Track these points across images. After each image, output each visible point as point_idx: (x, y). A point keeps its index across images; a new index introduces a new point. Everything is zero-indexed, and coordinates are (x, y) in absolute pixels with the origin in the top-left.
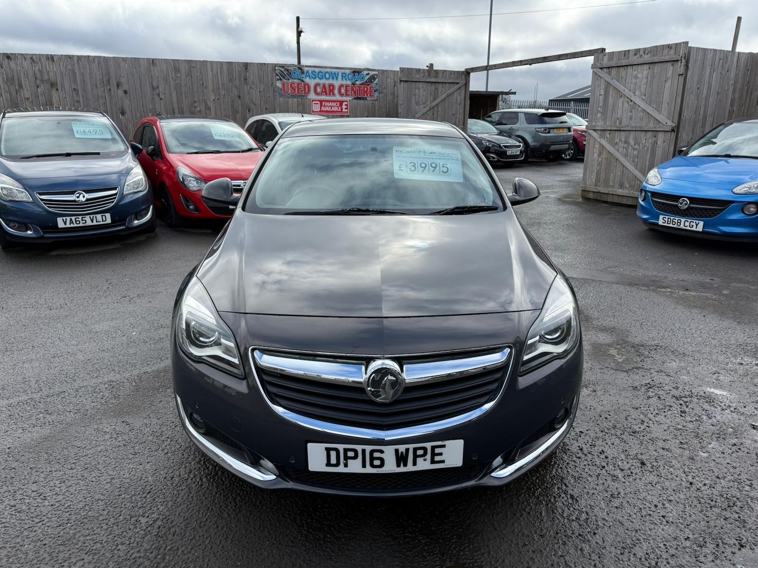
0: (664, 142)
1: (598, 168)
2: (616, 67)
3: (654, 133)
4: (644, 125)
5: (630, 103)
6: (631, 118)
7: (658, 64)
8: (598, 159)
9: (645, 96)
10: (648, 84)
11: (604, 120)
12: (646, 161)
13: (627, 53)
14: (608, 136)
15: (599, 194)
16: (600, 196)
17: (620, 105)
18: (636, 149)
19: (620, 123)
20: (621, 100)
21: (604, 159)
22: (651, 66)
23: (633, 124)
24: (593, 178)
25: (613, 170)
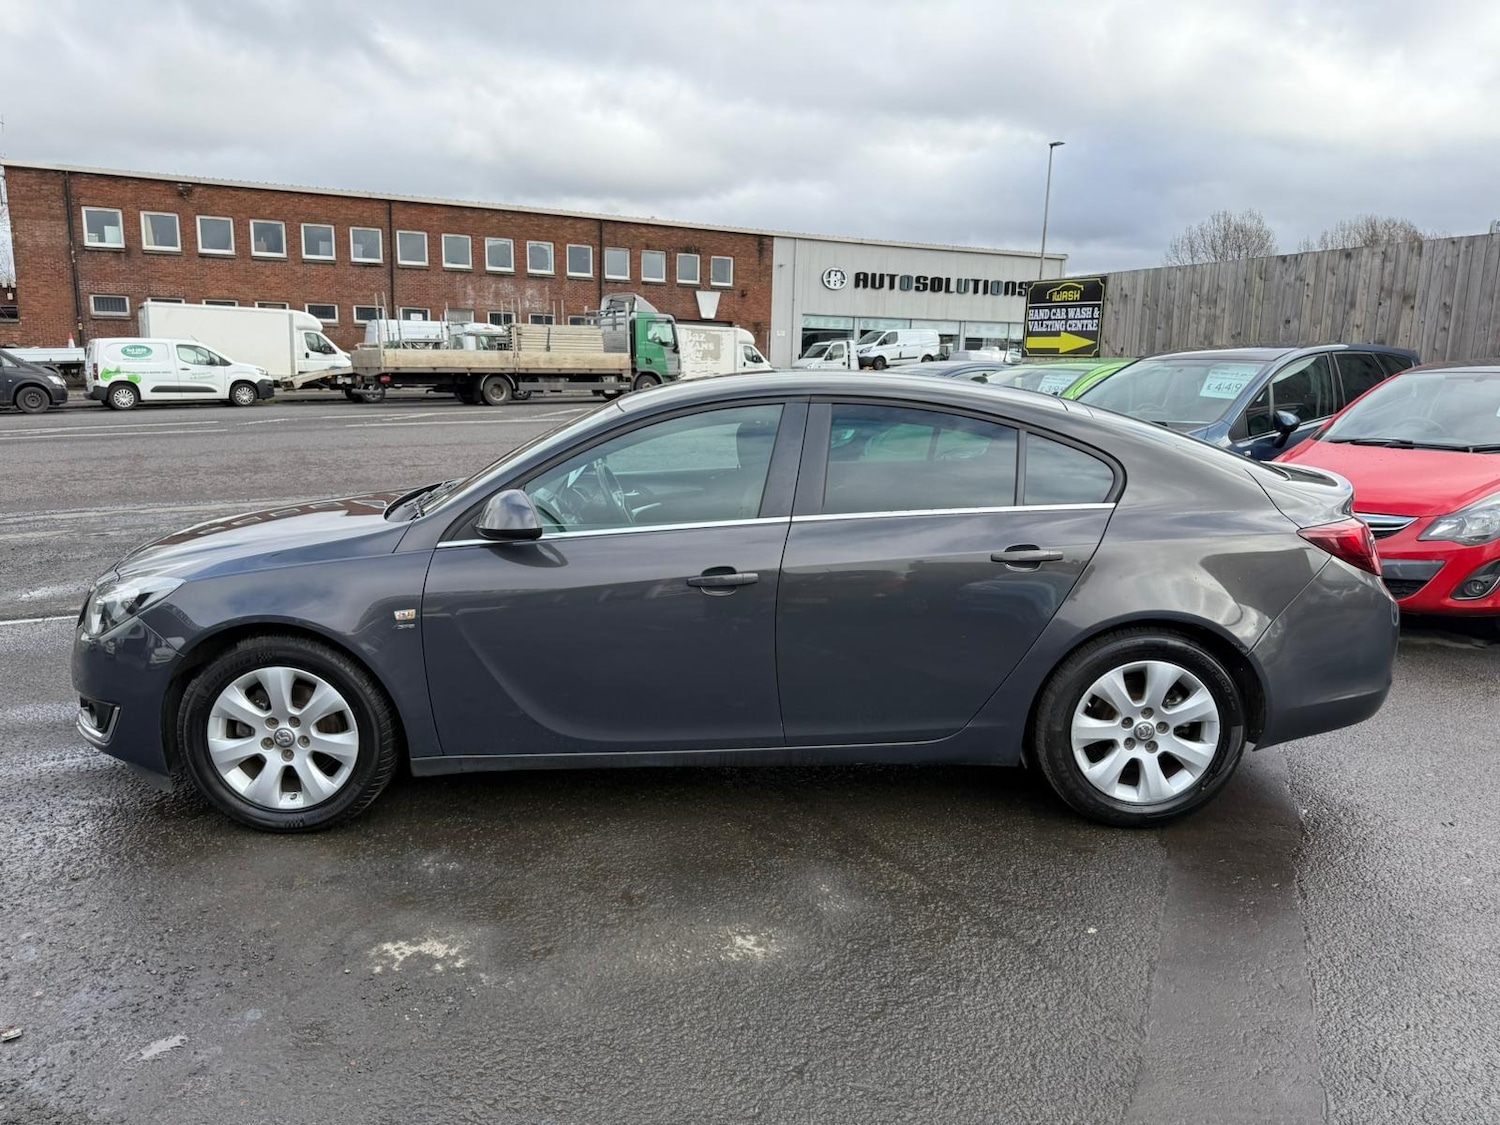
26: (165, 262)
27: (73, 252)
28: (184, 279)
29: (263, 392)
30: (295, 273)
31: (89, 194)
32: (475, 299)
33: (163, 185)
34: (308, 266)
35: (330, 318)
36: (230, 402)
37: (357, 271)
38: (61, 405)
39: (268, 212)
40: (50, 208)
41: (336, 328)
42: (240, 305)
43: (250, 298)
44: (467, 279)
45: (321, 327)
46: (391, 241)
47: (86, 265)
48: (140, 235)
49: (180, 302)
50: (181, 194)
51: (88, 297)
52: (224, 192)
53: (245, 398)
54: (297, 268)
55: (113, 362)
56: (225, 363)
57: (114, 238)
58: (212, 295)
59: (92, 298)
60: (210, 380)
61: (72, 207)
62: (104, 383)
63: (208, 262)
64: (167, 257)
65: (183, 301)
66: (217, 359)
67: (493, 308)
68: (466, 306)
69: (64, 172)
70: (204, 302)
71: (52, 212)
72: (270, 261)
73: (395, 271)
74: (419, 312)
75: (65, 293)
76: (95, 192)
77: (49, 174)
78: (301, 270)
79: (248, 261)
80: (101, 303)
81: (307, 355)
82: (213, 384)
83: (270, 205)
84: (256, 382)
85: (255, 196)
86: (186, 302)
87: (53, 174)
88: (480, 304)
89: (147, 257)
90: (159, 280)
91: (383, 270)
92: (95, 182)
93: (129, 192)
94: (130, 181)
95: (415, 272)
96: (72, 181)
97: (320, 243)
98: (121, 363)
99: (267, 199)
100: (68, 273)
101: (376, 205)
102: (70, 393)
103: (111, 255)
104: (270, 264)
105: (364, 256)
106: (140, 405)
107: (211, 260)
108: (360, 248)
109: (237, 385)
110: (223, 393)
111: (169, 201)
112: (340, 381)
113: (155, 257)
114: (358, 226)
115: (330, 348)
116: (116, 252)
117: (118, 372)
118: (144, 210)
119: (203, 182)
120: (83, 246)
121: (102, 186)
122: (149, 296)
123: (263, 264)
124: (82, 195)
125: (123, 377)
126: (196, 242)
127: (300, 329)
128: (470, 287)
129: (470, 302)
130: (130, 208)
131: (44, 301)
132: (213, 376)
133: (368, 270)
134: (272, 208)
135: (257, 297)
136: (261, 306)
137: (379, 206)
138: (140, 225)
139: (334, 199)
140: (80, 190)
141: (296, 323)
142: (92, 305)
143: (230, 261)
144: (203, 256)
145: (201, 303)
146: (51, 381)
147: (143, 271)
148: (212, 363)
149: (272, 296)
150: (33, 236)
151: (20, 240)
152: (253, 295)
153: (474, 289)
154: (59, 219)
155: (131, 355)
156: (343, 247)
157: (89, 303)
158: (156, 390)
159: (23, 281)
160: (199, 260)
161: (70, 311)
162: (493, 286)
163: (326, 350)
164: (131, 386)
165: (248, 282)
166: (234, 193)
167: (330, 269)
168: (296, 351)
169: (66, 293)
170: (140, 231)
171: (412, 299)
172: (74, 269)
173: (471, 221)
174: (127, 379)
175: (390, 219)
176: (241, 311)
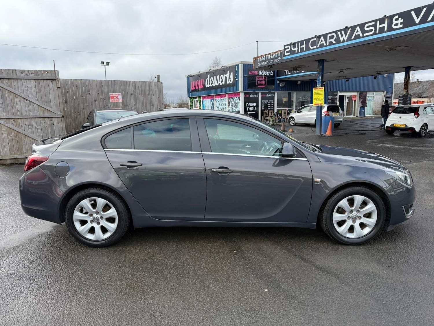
0: (58, 123)
1: (10, 143)
2: (6, 79)
3: (50, 119)
4: (41, 114)
5: (26, 101)
6: (29, 110)
7: (41, 81)
8: (8, 138)
9: (37, 98)
10: (37, 91)
11: (6, 112)
12: (48, 134)
13: (14, 72)
14: (13, 122)
15: (16, 160)
16: (18, 161)
17: (18, 103)
18: (39, 129)
19: (22, 114)
20: (18, 100)
21: (14, 137)
22: (36, 81)
23: (32, 114)
24: (7, 150)
25: (24, 142)
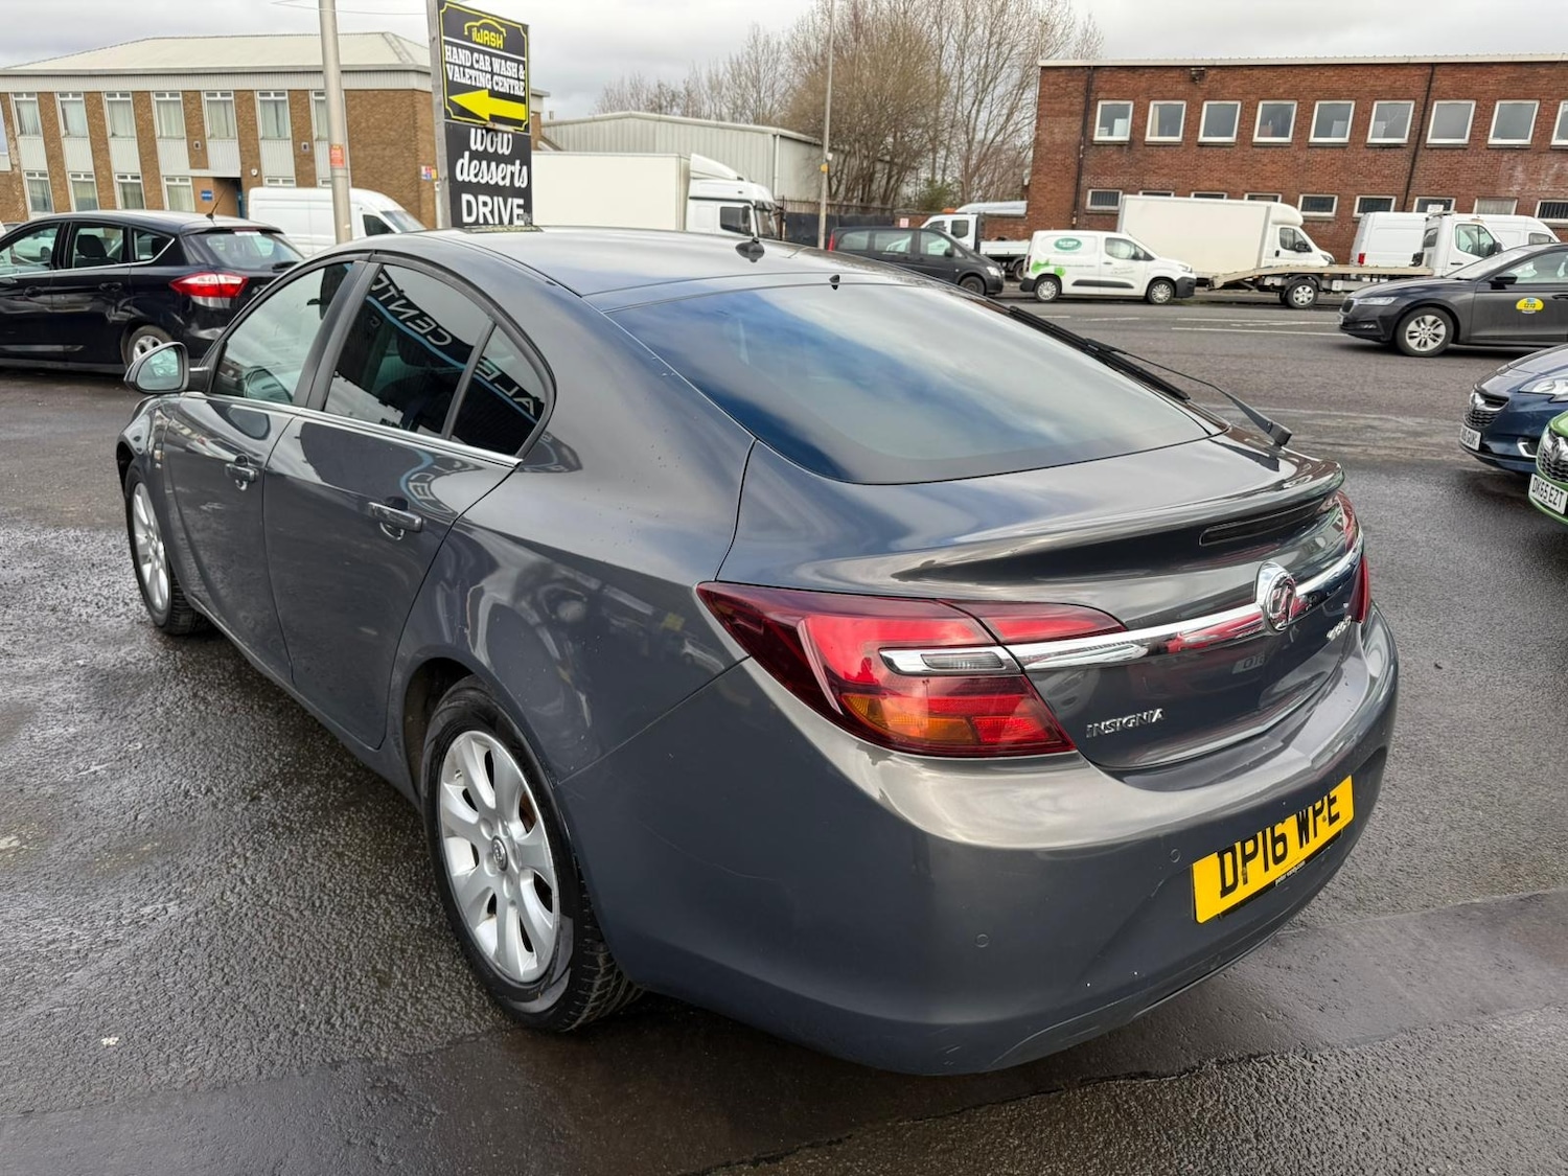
26: (1163, 153)
27: (1082, 147)
28: (1178, 170)
29: (1180, 291)
30: (1296, 158)
31: (1108, 87)
32: (1525, 184)
33: (1178, 70)
34: (1313, 151)
35: (1327, 211)
36: (1146, 300)
37: (1370, 154)
38: (997, 295)
39: (1281, 90)
40: (1071, 105)
41: (1329, 222)
42: (1229, 197)
43: (1240, 190)
44: (1519, 159)
45: (1301, 221)
46: (1423, 115)
47: (1091, 159)
48: (1145, 126)
49: (1169, 195)
50: (1193, 80)
51: (1086, 191)
52: (1238, 72)
53: (1160, 296)
54: (1300, 154)
55: (1043, 254)
56: (1148, 258)
57: (1121, 131)
58: (1201, 187)
59: (1090, 192)
60: (1130, 275)
61: (1090, 101)
62: (1032, 275)
63: (1206, 151)
64: (1166, 148)
65: (1173, 194)
66: (1142, 255)
67: (1548, 195)
68: (1508, 194)
69: (1089, 67)
70: (1193, 194)
71: (1072, 108)
72: (1271, 147)
73: (1420, 152)
74: (1440, 202)
75: (1067, 189)
76: (1113, 84)
77: (1076, 71)
78: (1303, 156)
79: (1247, 149)
80: (1097, 198)
81: (1277, 254)
82: (1132, 279)
83: (1285, 83)
84: (1175, 279)
85: (1270, 74)
86: (1175, 195)
87: (1080, 70)
88: (1529, 191)
89: (1147, 148)
90: (1154, 172)
91: (1406, 151)
92: (1116, 73)
93: (1143, 82)
94: (1147, 71)
95: (1446, 152)
96: (1095, 75)
97: (1335, 122)
98: (1050, 256)
99: (1284, 76)
100: (1074, 167)
101: (1414, 72)
102: (1006, 284)
103: (1115, 148)
104: (1270, 150)
105: (1385, 136)
106: (1060, 298)
107: (1209, 149)
108: (1383, 125)
109: (1156, 281)
110: (1139, 290)
111: (1181, 87)
112: (1268, 282)
113: (1155, 148)
114: (1385, 99)
115: (1306, 245)
116: (1120, 145)
117: (1047, 264)
118: (1155, 99)
119: (1218, 64)
120: (1092, 141)
121: (1121, 78)
122: (1141, 189)
123: (1263, 151)
124: (1101, 89)
125: (1050, 270)
126: (1198, 131)
127: (1276, 223)
128: (1520, 169)
129: (1517, 188)
130: (1142, 98)
131: (1049, 196)
132: (1132, 272)
133: (1386, 151)
134: (1288, 86)
135: (1248, 188)
136: (1251, 198)
137: (1419, 72)
138: (1147, 116)
139: (1362, 68)
140: (1101, 84)
141: (1274, 216)
142: (1089, 199)
143: (1228, 150)
144: (1202, 145)
145: (1189, 196)
146: (988, 273)
147: (1141, 164)
148: (1135, 257)
149: (1265, 186)
150: (1052, 133)
151: (1041, 138)
152: (1244, 186)
153: (1525, 170)
154: (1077, 115)
155: (1062, 248)
156: (1360, 126)
157: (1086, 198)
158: (1078, 283)
159: (1036, 177)
160: (1196, 149)
161: (1068, 206)
162: (1556, 166)
163: (1302, 248)
164: (1055, 279)
165: (1241, 172)
166: (1248, 72)
167: (1338, 153)
168: (1266, 248)
169: (1069, 188)
170: (1146, 121)
171: (1435, 187)
172: (1080, 165)
173: (1545, 81)
174: (1053, 272)
175: (1429, 88)
176: (1229, 204)
